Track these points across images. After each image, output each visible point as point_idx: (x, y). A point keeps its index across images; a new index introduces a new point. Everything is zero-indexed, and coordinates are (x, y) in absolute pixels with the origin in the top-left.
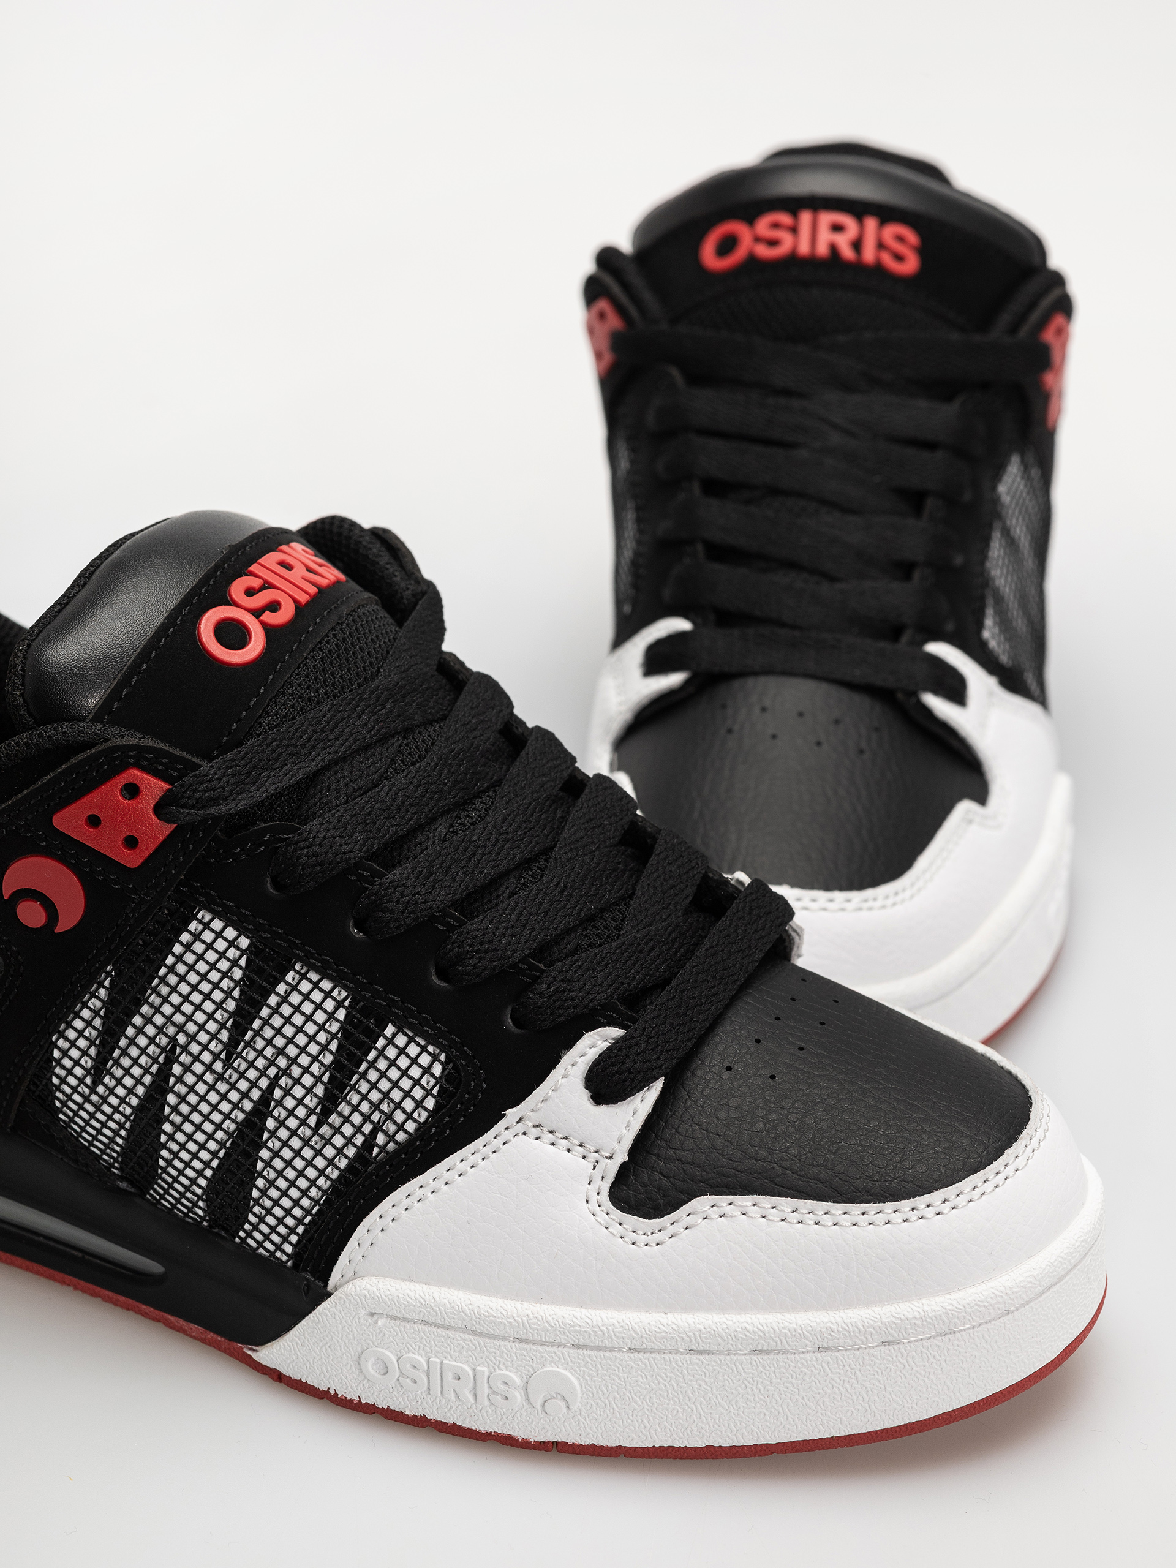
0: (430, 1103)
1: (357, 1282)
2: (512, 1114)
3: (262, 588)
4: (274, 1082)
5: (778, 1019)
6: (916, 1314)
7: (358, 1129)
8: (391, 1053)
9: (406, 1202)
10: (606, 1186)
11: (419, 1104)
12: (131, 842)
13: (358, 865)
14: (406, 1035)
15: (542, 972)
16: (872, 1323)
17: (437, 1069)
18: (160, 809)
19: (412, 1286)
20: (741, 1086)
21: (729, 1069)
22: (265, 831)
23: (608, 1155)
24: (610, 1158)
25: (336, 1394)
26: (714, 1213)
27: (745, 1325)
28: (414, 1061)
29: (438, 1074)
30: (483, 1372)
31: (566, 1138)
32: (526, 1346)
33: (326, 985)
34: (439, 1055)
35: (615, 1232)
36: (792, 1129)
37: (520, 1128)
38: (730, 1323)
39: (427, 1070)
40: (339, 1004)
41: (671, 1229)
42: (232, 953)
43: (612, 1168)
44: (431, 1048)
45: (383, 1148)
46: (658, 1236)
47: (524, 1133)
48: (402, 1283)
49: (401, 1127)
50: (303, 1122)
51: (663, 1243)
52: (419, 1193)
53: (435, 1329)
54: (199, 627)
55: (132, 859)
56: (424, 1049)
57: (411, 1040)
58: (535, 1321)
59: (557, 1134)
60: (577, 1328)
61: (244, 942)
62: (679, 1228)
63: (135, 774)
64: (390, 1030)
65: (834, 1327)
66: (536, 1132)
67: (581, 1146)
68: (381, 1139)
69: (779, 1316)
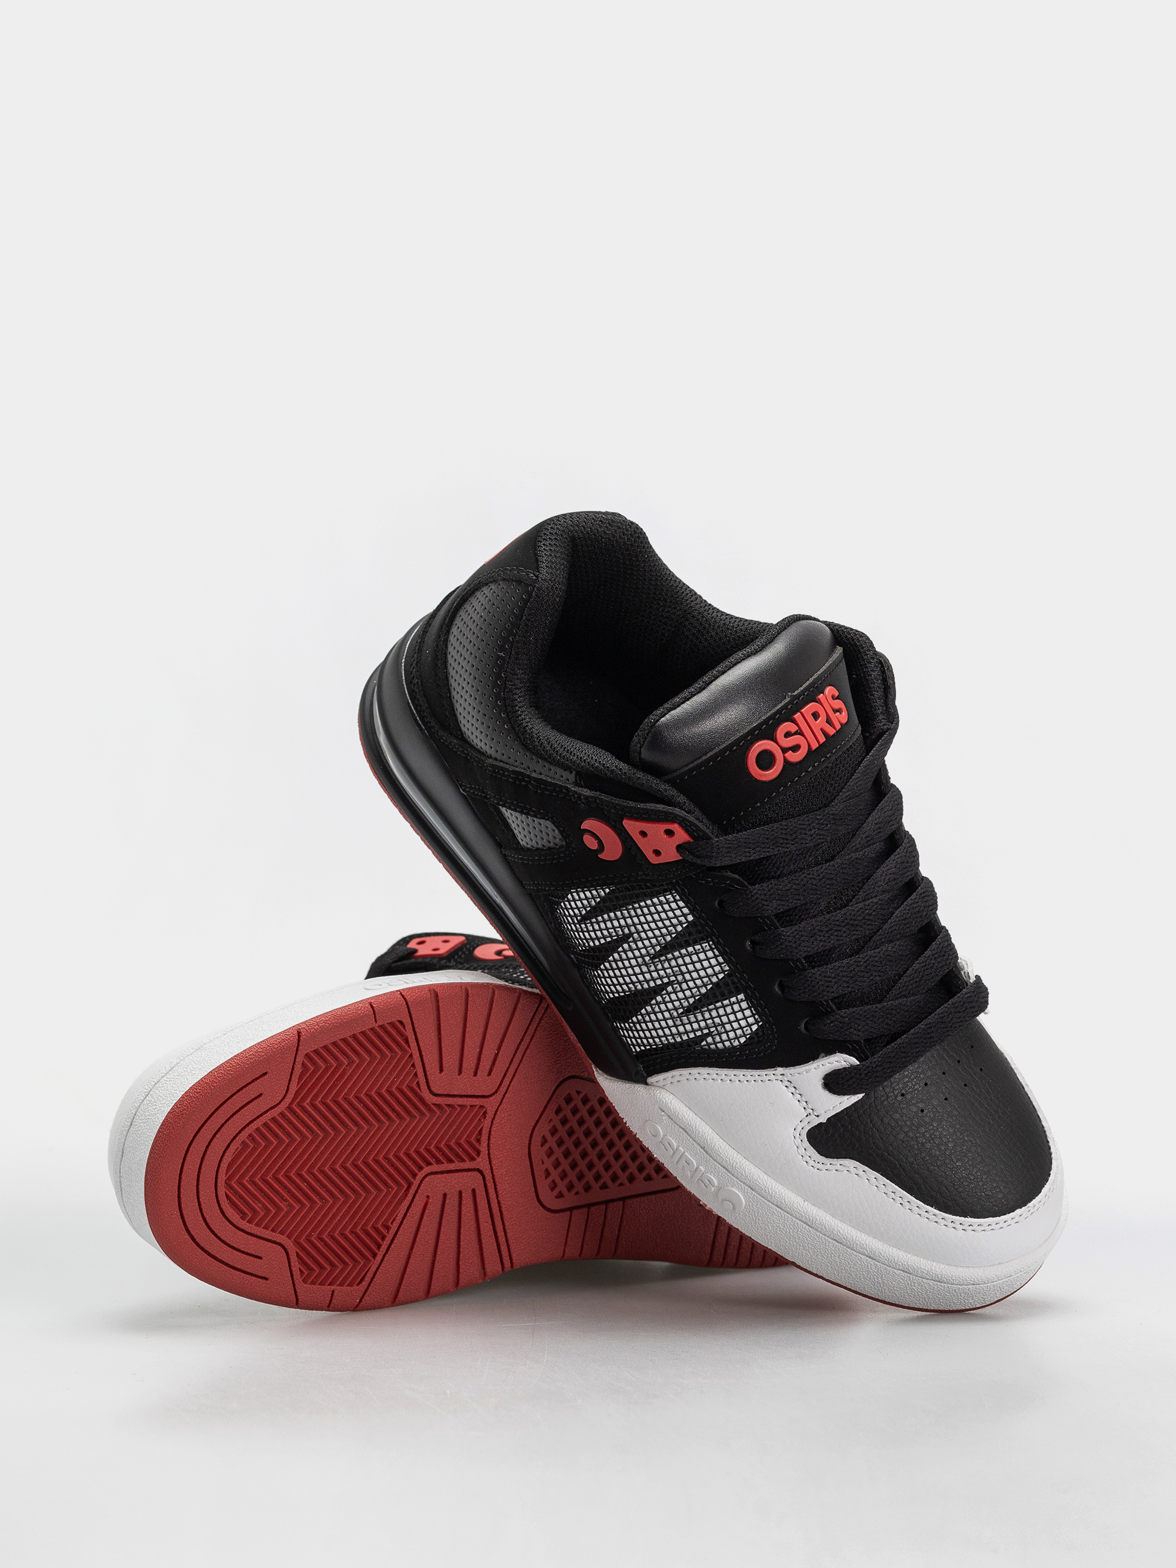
0: (743, 1040)
1: (663, 1092)
2: (780, 1070)
3: (796, 733)
4: (670, 983)
5: (944, 1073)
6: (926, 1269)
7: (701, 1029)
8: (736, 1007)
9: (706, 1076)
10: (808, 1128)
11: (737, 1038)
12: (657, 853)
13: (768, 917)
14: (748, 1004)
15: (833, 1011)
16: (902, 1261)
17: (755, 1028)
18: (679, 848)
19: (689, 1111)
20: (904, 1108)
21: (903, 1095)
22: (729, 878)
23: (817, 1114)
24: (818, 1116)
25: (626, 1123)
26: (854, 1171)
27: (840, 1229)
28: (745, 1018)
29: (754, 1030)
30: (701, 1170)
31: (801, 1095)
32: (728, 1174)
33: (720, 959)
34: (760, 1022)
35: (800, 1152)
36: (916, 1147)
37: (781, 1078)
38: (833, 1224)
39: (749, 1025)
40: (723, 971)
41: (829, 1166)
42: (682, 919)
43: (816, 1122)
44: (756, 1017)
45: (708, 1044)
46: (820, 1166)
47: (781, 1081)
48: (684, 1107)
49: (722, 1042)
50: (676, 1009)
51: (821, 1170)
52: (715, 1076)
53: (689, 1137)
54: (750, 750)
55: (654, 860)
56: (753, 1015)
57: (749, 1008)
58: (739, 1167)
59: (797, 1091)
60: (758, 1183)
61: (690, 918)
62: (833, 1168)
63: (675, 827)
64: (741, 996)
65: (883, 1254)
66: (788, 1084)
67: (806, 1102)
68: (710, 1040)
69: (859, 1233)
